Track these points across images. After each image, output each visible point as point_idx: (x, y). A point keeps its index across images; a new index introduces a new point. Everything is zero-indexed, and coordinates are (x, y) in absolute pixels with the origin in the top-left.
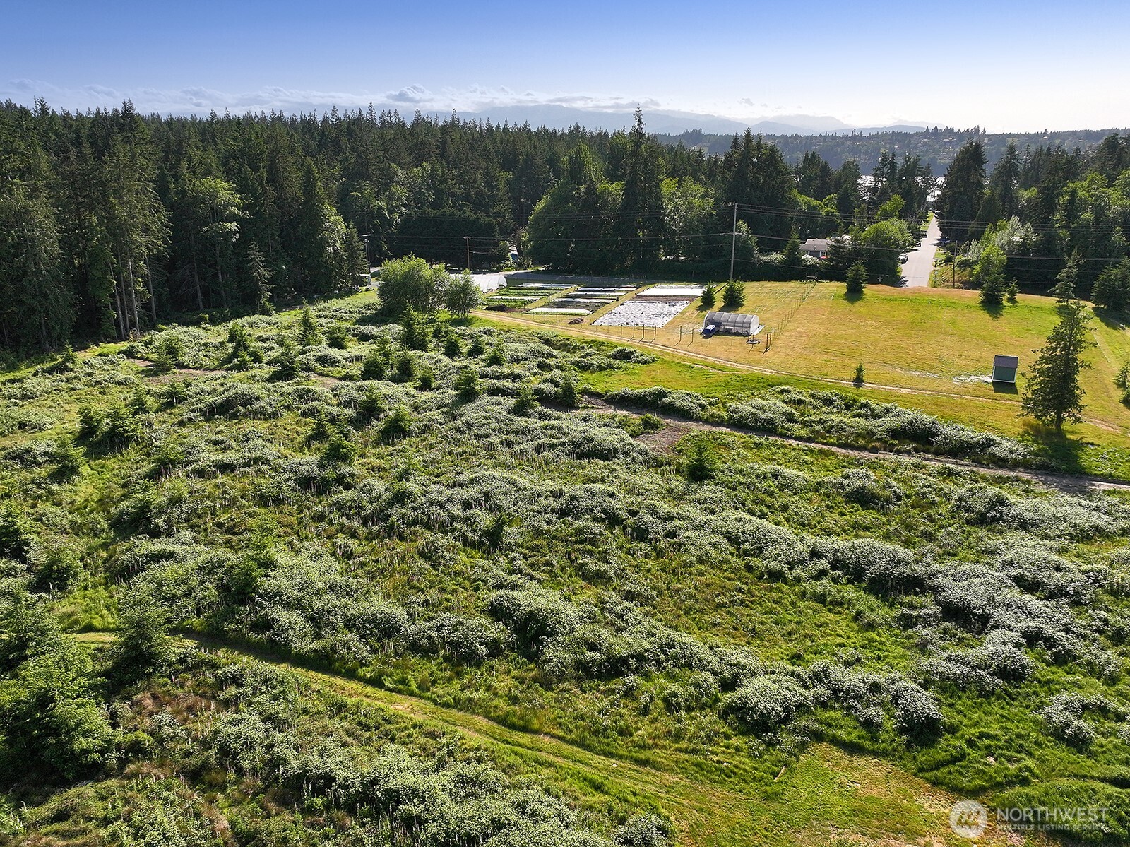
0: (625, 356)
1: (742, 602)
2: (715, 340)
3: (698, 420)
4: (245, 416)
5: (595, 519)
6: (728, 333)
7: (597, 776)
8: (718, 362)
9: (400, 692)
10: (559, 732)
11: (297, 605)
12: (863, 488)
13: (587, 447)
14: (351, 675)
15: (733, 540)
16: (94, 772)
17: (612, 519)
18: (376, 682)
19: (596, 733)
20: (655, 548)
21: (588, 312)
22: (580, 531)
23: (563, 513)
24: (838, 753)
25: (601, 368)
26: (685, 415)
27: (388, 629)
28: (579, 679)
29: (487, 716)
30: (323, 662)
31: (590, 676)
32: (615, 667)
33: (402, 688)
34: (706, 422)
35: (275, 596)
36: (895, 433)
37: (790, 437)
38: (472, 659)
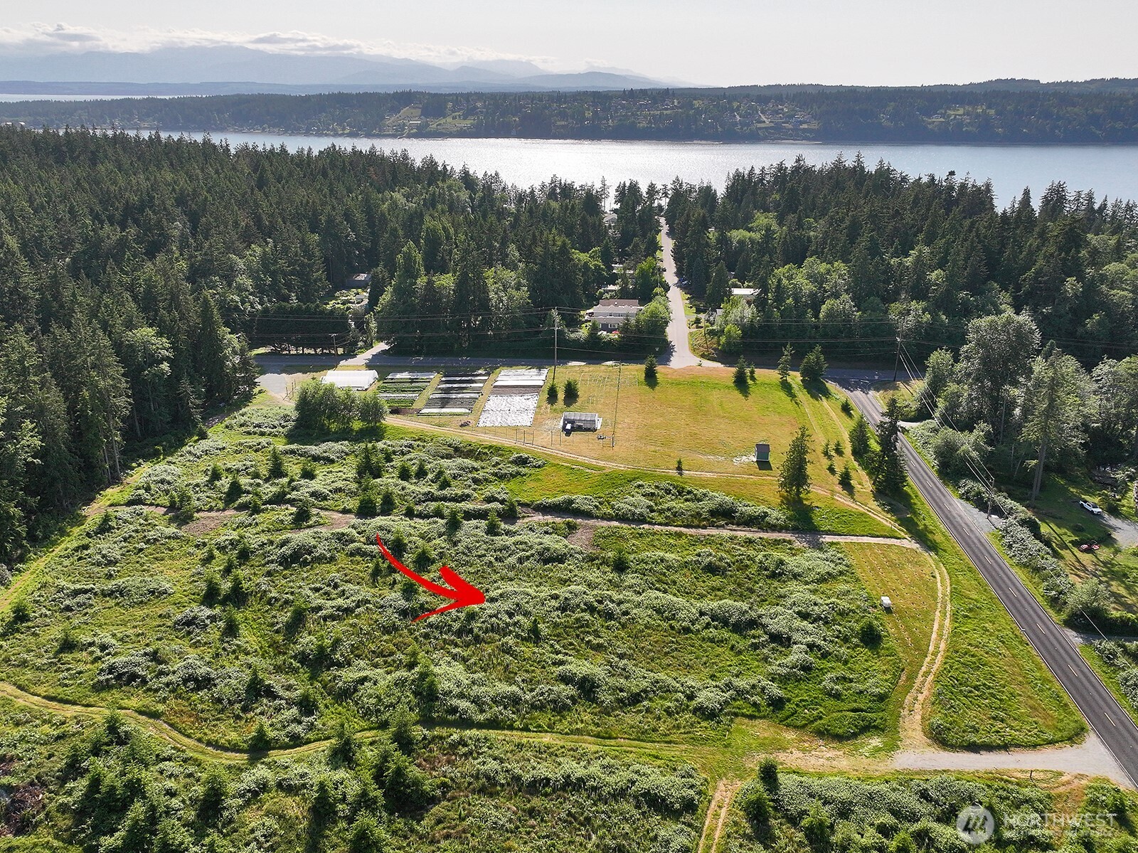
0: (522, 462)
1: (676, 649)
2: (576, 436)
3: (597, 517)
4: (313, 561)
5: (583, 611)
6: (580, 429)
7: (654, 752)
8: (587, 460)
9: (540, 732)
10: (626, 736)
11: (461, 696)
12: (710, 563)
13: (547, 554)
14: (511, 728)
15: (658, 611)
16: (434, 801)
17: (591, 609)
18: (526, 729)
19: (643, 733)
20: (620, 623)
21: (467, 411)
22: (578, 620)
23: (563, 609)
24: (746, 721)
25: (513, 476)
26: (588, 515)
27: (515, 701)
28: (621, 708)
29: (589, 735)
30: (493, 724)
31: (625, 705)
32: (635, 699)
33: (540, 729)
34: (603, 518)
35: (448, 693)
36: (713, 513)
37: (655, 524)
38: (565, 707)
